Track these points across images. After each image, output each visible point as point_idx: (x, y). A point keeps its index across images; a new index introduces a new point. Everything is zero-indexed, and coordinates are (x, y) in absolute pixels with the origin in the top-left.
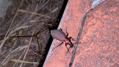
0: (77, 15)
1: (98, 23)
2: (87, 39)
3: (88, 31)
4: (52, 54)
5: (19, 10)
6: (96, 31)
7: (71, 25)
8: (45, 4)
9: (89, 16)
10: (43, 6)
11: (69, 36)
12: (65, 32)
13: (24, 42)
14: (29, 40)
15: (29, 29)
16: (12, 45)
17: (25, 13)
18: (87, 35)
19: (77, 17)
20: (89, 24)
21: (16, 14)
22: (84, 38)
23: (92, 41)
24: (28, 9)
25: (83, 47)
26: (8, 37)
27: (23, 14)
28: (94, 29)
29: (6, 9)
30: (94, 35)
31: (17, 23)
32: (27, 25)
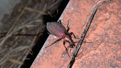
0: (85, 7)
1: (112, 18)
2: (95, 39)
3: (98, 27)
4: (44, 54)
5: (26, 8)
6: (109, 28)
7: (76, 18)
8: (54, 4)
9: (101, 10)
10: (52, 6)
11: (70, 32)
12: (66, 26)
13: (26, 42)
14: (32, 40)
15: (34, 29)
16: (14, 43)
17: (33, 12)
18: (95, 32)
19: (84, 9)
20: (100, 18)
21: (23, 12)
22: (91, 37)
23: (102, 41)
24: (36, 7)
25: (89, 48)
26: (10, 35)
27: (30, 13)
28: (107, 26)
29: (14, 6)
30: (106, 34)
31: (23, 21)
32: (32, 24)
